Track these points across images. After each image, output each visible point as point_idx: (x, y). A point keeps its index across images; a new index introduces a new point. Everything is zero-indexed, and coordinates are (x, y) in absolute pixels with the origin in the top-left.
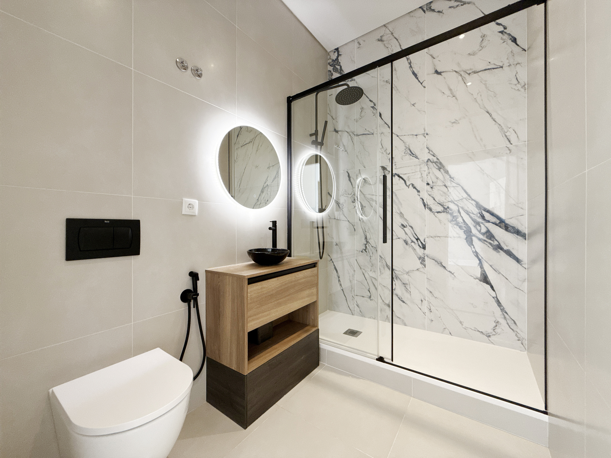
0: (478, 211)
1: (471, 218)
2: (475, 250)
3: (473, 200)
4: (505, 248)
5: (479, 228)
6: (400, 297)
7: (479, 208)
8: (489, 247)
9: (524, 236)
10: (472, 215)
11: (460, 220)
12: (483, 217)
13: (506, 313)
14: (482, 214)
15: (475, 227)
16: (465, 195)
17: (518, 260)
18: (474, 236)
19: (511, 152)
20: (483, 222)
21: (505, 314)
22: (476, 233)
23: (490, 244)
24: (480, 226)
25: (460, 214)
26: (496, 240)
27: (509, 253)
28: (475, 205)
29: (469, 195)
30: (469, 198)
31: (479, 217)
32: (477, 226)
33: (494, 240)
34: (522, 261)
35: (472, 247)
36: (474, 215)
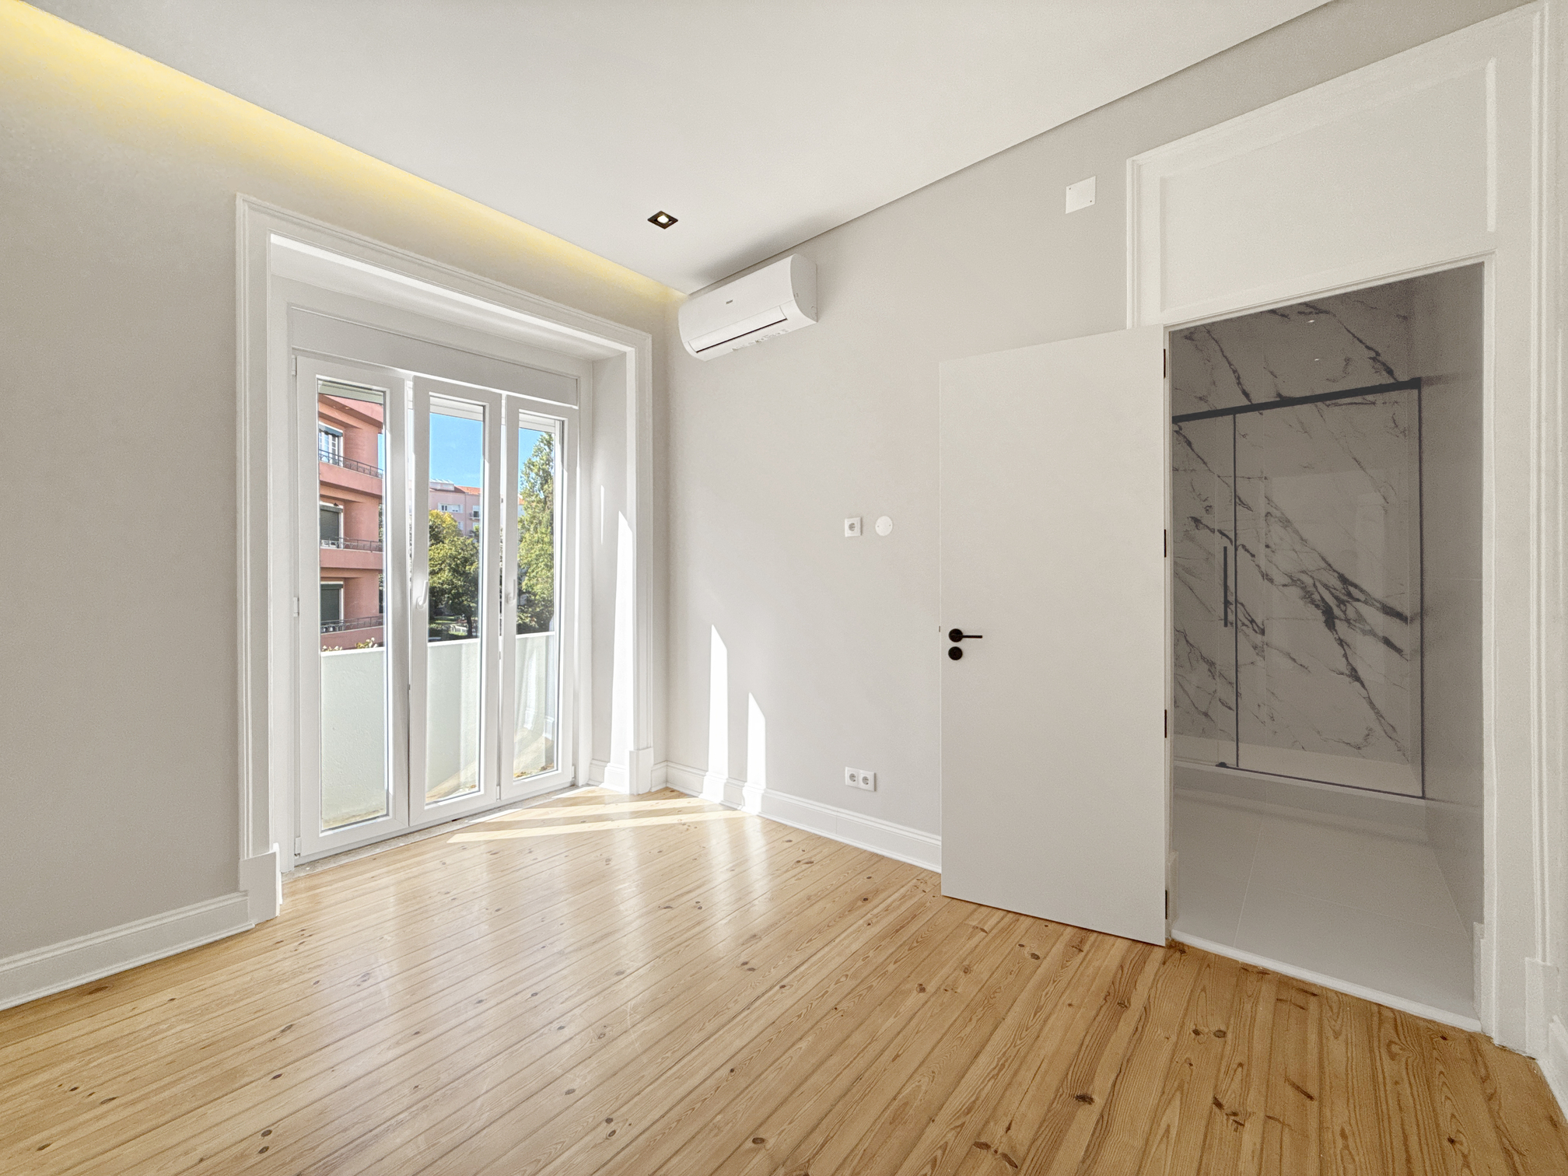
0: (1342, 586)
1: (1332, 594)
2: (1339, 637)
3: (1334, 571)
4: (1381, 634)
5: (1344, 607)
7: (1343, 583)
8: (1358, 632)
9: (1404, 619)
10: (1334, 591)
11: (1316, 597)
12: (1349, 594)
13: (1381, 716)
14: (1348, 589)
15: (1338, 606)
17: (1399, 651)
18: (1337, 618)
20: (1350, 600)
21: (1381, 719)
22: (1339, 615)
23: (1360, 628)
27: (1386, 641)
28: (1337, 578)
29: (1330, 565)
30: (1328, 567)
31: (1344, 594)
33: (1366, 624)
34: (1403, 651)
35: (1335, 633)
36: (1337, 591)
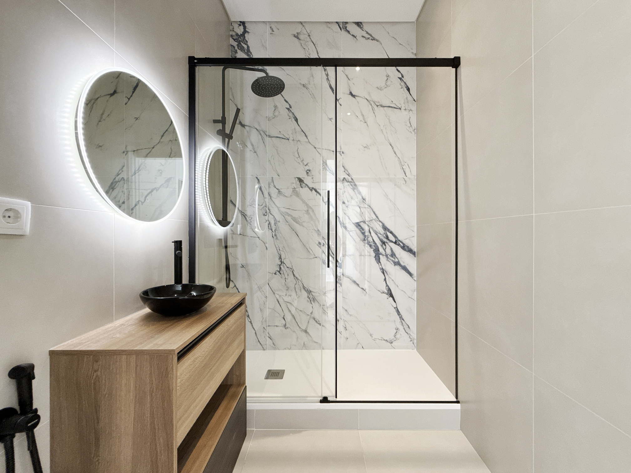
0: (384, 232)
1: (379, 237)
2: (382, 267)
3: (380, 221)
4: (402, 264)
5: (384, 247)
6: (317, 320)
7: (384, 230)
8: (391, 264)
9: (414, 253)
10: (380, 235)
11: (370, 239)
12: (387, 237)
13: (403, 319)
14: (387, 234)
15: (382, 246)
16: (374, 217)
17: (411, 274)
18: (381, 254)
19: (406, 183)
20: (388, 241)
21: (402, 321)
22: (382, 252)
23: (392, 261)
24: (385, 245)
25: (371, 234)
26: (397, 258)
27: (405, 268)
28: (381, 226)
29: (377, 217)
30: (377, 219)
31: (385, 237)
32: (383, 245)
33: (395, 257)
34: (413, 275)
35: (380, 264)
36: (381, 236)
